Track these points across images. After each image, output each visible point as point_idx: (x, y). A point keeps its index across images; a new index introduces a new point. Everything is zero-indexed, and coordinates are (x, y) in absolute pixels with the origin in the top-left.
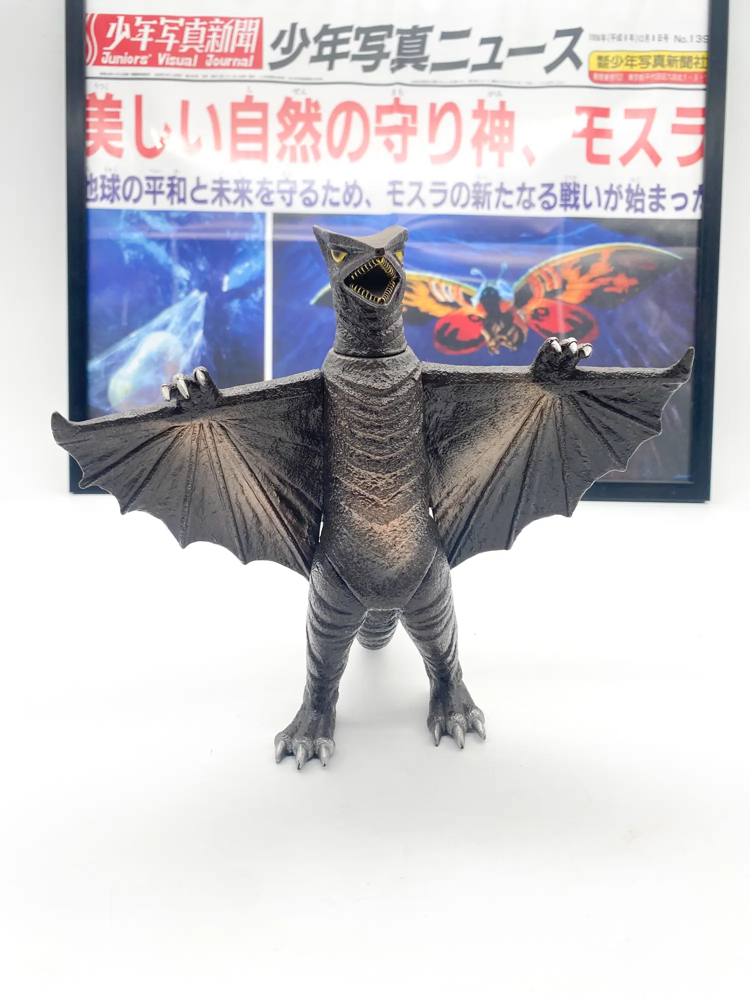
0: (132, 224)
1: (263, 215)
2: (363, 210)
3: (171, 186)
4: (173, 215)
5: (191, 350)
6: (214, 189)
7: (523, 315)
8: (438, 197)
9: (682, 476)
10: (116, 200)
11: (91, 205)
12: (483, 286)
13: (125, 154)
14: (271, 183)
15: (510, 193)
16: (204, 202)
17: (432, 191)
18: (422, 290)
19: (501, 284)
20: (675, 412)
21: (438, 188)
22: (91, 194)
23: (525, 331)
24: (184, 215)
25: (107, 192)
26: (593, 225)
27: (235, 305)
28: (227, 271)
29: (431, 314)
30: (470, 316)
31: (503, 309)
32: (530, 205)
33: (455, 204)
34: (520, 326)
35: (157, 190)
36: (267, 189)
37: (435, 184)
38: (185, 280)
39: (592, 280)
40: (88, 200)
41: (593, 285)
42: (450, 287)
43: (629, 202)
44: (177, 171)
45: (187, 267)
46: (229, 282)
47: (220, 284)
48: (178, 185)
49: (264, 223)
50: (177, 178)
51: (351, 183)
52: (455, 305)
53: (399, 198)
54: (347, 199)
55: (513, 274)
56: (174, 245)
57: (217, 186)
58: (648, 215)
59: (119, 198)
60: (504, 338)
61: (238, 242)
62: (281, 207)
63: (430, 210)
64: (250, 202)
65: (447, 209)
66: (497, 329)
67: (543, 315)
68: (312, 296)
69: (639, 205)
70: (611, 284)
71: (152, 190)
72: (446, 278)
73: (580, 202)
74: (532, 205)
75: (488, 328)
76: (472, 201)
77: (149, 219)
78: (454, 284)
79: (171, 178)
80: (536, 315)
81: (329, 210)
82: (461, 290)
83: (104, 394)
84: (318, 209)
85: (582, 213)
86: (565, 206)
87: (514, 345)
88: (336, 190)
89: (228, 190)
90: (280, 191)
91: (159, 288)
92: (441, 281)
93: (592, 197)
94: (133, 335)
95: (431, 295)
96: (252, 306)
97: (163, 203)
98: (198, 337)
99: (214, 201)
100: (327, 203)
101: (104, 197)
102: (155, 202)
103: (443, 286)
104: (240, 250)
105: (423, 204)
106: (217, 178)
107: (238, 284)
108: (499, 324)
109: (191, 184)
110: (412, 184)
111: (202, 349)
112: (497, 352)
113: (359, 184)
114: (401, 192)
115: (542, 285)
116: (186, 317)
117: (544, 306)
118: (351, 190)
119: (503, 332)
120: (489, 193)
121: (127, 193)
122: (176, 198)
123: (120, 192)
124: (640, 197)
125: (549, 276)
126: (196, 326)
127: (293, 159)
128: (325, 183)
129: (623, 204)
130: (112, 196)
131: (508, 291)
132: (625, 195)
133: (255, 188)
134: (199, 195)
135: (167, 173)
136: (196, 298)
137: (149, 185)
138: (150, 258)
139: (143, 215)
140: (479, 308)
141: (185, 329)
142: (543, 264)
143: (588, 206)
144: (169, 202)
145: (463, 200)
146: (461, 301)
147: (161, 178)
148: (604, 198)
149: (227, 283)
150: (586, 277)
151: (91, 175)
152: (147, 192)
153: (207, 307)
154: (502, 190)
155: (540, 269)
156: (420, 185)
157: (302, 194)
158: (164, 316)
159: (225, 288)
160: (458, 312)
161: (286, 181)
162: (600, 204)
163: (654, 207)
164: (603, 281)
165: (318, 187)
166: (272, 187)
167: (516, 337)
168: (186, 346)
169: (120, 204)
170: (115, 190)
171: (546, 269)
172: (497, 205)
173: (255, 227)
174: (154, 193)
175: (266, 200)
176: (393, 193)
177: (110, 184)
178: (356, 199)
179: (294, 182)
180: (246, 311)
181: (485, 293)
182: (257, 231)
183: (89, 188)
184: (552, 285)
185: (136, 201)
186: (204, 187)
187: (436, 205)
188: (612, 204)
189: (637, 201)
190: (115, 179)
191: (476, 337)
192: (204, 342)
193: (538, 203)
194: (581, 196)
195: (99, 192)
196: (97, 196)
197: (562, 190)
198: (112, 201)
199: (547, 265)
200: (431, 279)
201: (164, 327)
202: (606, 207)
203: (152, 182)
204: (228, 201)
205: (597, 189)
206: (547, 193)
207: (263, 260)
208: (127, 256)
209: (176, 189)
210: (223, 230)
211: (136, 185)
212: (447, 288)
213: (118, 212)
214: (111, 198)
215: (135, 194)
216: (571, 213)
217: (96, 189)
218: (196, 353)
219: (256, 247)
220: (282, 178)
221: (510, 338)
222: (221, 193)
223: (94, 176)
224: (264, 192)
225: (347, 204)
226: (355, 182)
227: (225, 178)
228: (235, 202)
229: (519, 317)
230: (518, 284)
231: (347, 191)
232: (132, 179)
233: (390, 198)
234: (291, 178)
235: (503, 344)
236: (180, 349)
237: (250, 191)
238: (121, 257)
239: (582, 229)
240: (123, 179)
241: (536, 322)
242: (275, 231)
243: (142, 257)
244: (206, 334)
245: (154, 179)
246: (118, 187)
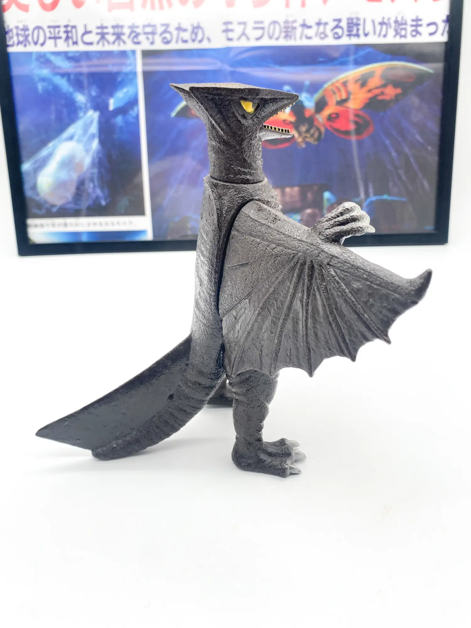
0: (42, 63)
1: (134, 52)
2: (205, 45)
3: (67, 32)
4: (70, 55)
5: (91, 154)
6: (97, 34)
7: (321, 118)
8: (259, 33)
9: (429, 227)
10: (28, 45)
11: (10, 50)
13: (31, 9)
14: (137, 27)
15: (310, 27)
16: (91, 44)
17: (255, 28)
19: (306, 97)
20: (426, 184)
21: (259, 25)
22: (10, 41)
23: (323, 130)
24: (78, 54)
25: (21, 39)
26: (369, 50)
27: (119, 120)
28: (111, 95)
30: (284, 121)
31: (307, 115)
32: (324, 36)
33: (270, 37)
34: (319, 126)
35: (57, 36)
36: (135, 32)
37: (256, 22)
38: (83, 103)
39: (370, 91)
40: (8, 46)
41: (370, 95)
43: (396, 30)
44: (69, 21)
45: (83, 93)
46: (114, 103)
47: (107, 105)
48: (71, 32)
49: (135, 59)
50: (70, 26)
51: (195, 25)
53: (231, 35)
54: (194, 37)
55: (314, 88)
56: (72, 77)
57: (99, 31)
58: (410, 40)
59: (30, 43)
60: (308, 135)
61: (117, 74)
62: (146, 46)
63: (253, 43)
64: (124, 42)
65: (266, 42)
66: (303, 129)
67: (335, 118)
68: (172, 109)
69: (403, 33)
70: (382, 93)
71: (52, 36)
73: (361, 32)
74: (326, 36)
75: (297, 129)
76: (283, 35)
77: (53, 58)
79: (66, 26)
80: (330, 118)
81: (181, 46)
83: (34, 187)
84: (172, 46)
85: (362, 40)
86: (349, 35)
87: (315, 140)
88: (185, 30)
89: (107, 33)
90: (145, 33)
91: (65, 110)
93: (369, 28)
94: (51, 145)
96: (131, 120)
97: (62, 46)
98: (95, 144)
99: (98, 43)
100: (180, 41)
101: (19, 43)
102: (56, 45)
104: (119, 79)
105: (248, 39)
106: (99, 25)
107: (121, 104)
108: (304, 125)
109: (81, 31)
110: (240, 23)
111: (98, 152)
112: (304, 146)
113: (202, 25)
114: (232, 30)
115: (334, 96)
116: (85, 131)
117: (336, 111)
118: (196, 28)
119: (308, 131)
120: (294, 28)
121: (35, 39)
122: (70, 42)
123: (30, 38)
124: (404, 26)
125: (339, 90)
126: (93, 136)
127: (153, 7)
128: (177, 25)
129: (391, 32)
130: (25, 42)
131: (309, 100)
132: (393, 25)
133: (127, 31)
134: (87, 38)
135: (63, 23)
136: (92, 116)
137: (50, 32)
138: (56, 88)
139: (49, 56)
140: (290, 114)
141: (85, 139)
142: (334, 80)
143: (366, 35)
144: (66, 44)
145: (276, 35)
147: (59, 27)
148: (378, 28)
149: (112, 104)
150: (365, 89)
151: (8, 26)
152: (50, 38)
153: (100, 123)
154: (304, 25)
155: (332, 85)
156: (245, 23)
157: (161, 34)
158: (71, 130)
159: (111, 107)
161: (149, 25)
162: (375, 33)
163: (414, 33)
164: (377, 92)
165: (172, 29)
166: (139, 30)
167: (316, 135)
168: (87, 151)
169: (31, 48)
170: (26, 37)
171: (337, 85)
172: (301, 38)
173: (129, 62)
174: (55, 38)
175: (135, 40)
176: (226, 31)
177: (22, 32)
178: (200, 37)
179: (154, 26)
180: (127, 123)
182: (130, 65)
183: (7, 36)
184: (341, 96)
185: (42, 45)
186: (90, 32)
187: (258, 39)
188: (383, 32)
189: (402, 29)
190: (25, 29)
192: (100, 147)
193: (330, 34)
194: (361, 27)
195: (15, 39)
196: (14, 42)
197: (348, 23)
198: (25, 46)
199: (337, 81)
201: (71, 138)
202: (379, 35)
203: (52, 30)
204: (108, 42)
205: (373, 21)
206: (337, 27)
207: (136, 86)
208: (40, 87)
209: (70, 35)
210: (106, 65)
211: (41, 32)
213: (30, 54)
214: (24, 43)
215: (41, 40)
216: (354, 41)
217: (12, 38)
218: (95, 155)
219: (130, 77)
220: (146, 23)
221: (312, 136)
222: (103, 36)
223: (11, 27)
224: (133, 35)
225: (193, 41)
226: (199, 23)
227: (105, 25)
228: (114, 43)
229: (318, 120)
230: (317, 96)
231: (193, 32)
232: (38, 28)
233: (224, 35)
234: (152, 23)
235: (308, 140)
236: (83, 153)
237: (123, 34)
238: (36, 89)
239: (362, 53)
240: (31, 28)
241: (329, 123)
242: (144, 64)
243: (51, 87)
244: (101, 142)
245: (55, 27)
246: (28, 35)
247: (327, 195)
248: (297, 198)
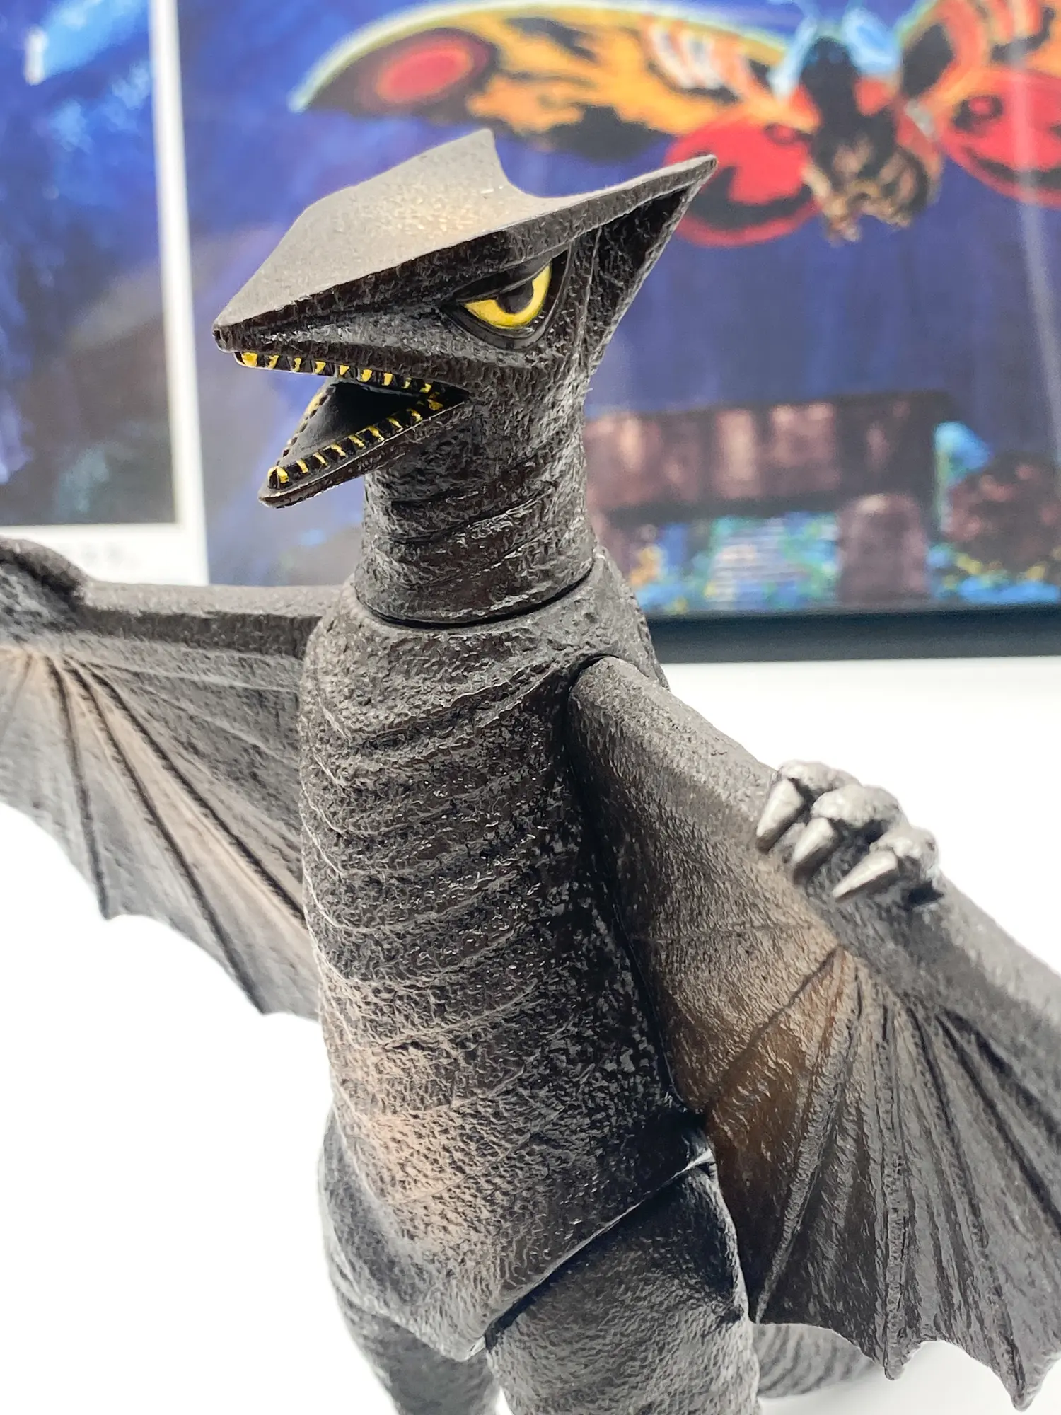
7: (926, 118)
12: (807, 34)
18: (623, 54)
19: (861, 30)
23: (934, 166)
27: (68, 123)
28: (38, 20)
29: (655, 124)
30: (771, 130)
31: (868, 103)
34: (917, 152)
42: (709, 43)
46: (47, 53)
47: (18, 60)
52: (723, 95)
60: (872, 190)
66: (851, 162)
67: (984, 118)
68: (294, 79)
72: (694, 15)
75: (825, 162)
78: (718, 34)
80: (965, 118)
82: (743, 50)
87: (900, 210)
92: (680, 24)
95: (652, 68)
96: (120, 122)
103: (686, 38)
107: (74, 56)
108: (852, 145)
112: (851, 233)
115: (979, 28)
117: (989, 90)
119: (868, 172)
131: (878, 45)
140: (796, 101)
146: (741, 83)
149: (39, 55)
159: (37, 70)
160: (732, 115)
167: (907, 187)
180: (103, 137)
181: (815, 58)
184: (1010, 24)
191: (786, 188)
200: (650, 19)
212: (698, 47)
221: (889, 190)
229: (912, 125)
230: (910, 25)
235: (869, 209)
241: (961, 140)
247: (950, 438)
248: (822, 452)
